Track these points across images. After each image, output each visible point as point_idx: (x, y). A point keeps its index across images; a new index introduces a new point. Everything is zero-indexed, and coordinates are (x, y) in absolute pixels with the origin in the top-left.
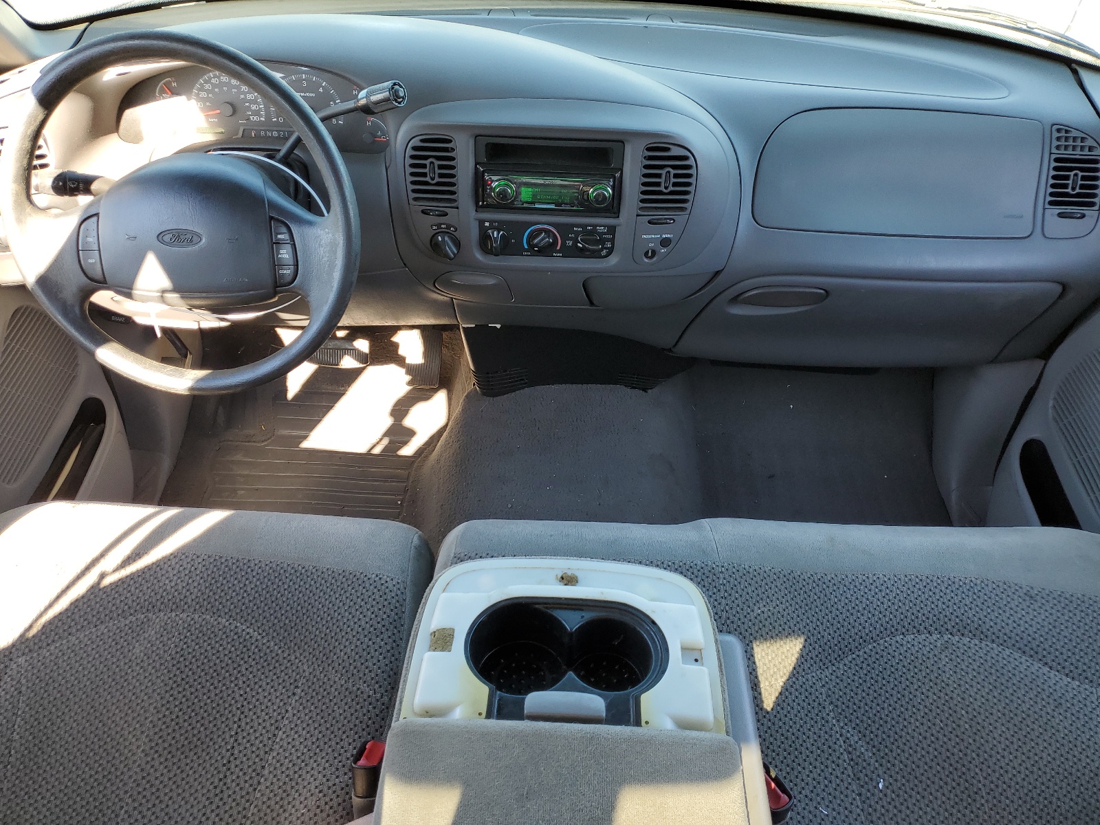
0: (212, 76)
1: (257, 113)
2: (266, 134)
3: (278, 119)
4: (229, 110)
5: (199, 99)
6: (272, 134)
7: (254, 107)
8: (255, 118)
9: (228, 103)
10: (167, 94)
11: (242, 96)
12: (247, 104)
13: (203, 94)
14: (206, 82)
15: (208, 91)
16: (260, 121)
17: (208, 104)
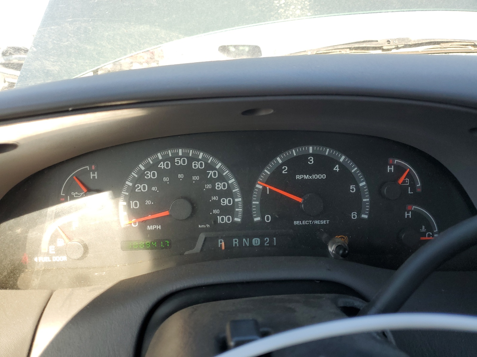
0: (160, 158)
1: (229, 210)
2: (241, 242)
3: (263, 218)
4: (185, 210)
5: (132, 195)
6: (251, 242)
7: (225, 202)
8: (226, 219)
9: (182, 198)
10: (80, 191)
11: (209, 186)
12: (215, 198)
13: (141, 188)
14: (149, 168)
15: (151, 183)
16: (233, 222)
17: (148, 202)
